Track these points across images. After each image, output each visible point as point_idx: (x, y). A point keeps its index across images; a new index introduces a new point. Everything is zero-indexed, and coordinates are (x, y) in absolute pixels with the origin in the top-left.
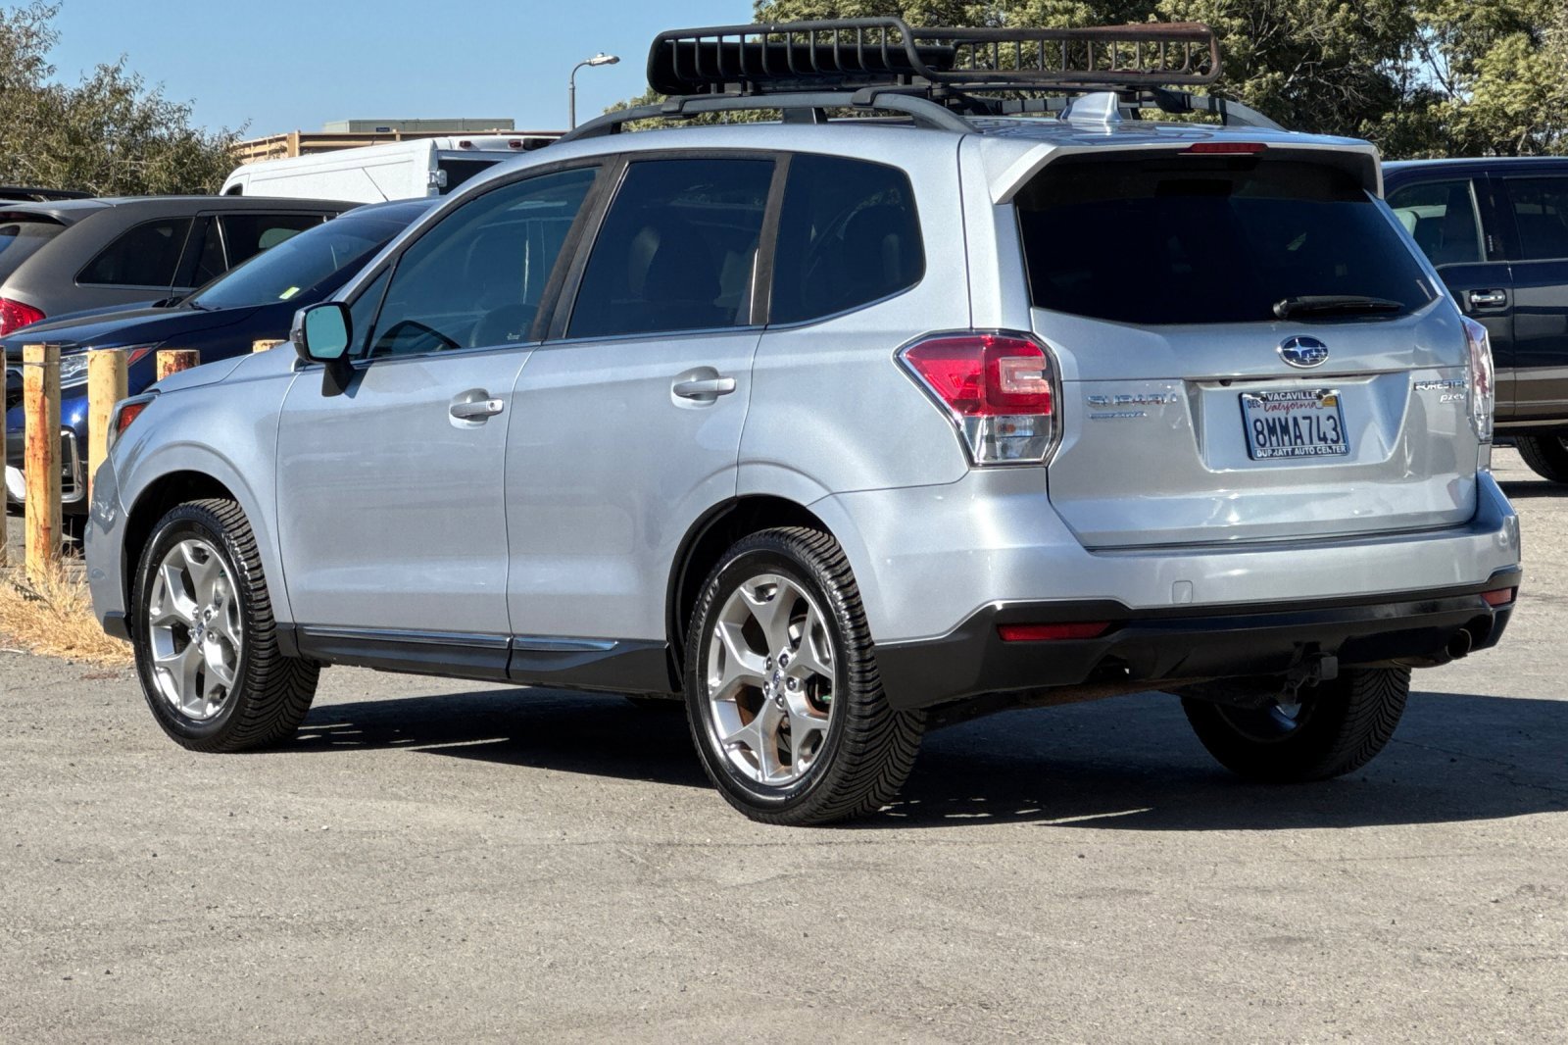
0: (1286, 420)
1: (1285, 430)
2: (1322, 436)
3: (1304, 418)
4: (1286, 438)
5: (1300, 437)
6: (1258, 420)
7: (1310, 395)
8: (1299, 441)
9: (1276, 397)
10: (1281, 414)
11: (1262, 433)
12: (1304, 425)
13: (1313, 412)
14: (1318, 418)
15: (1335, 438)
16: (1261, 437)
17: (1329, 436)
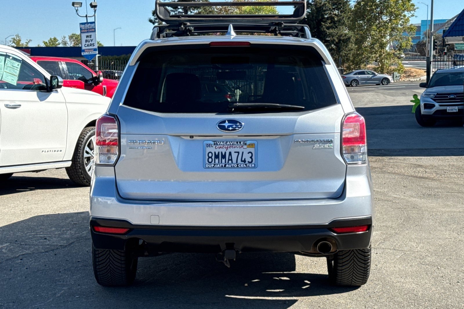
0: (225, 153)
1: (224, 157)
2: (243, 160)
3: (235, 152)
4: (223, 160)
5: (231, 160)
9: (222, 143)
10: (223, 151)
11: (211, 157)
12: (234, 156)
13: (241, 150)
14: (243, 153)
17: (247, 160)
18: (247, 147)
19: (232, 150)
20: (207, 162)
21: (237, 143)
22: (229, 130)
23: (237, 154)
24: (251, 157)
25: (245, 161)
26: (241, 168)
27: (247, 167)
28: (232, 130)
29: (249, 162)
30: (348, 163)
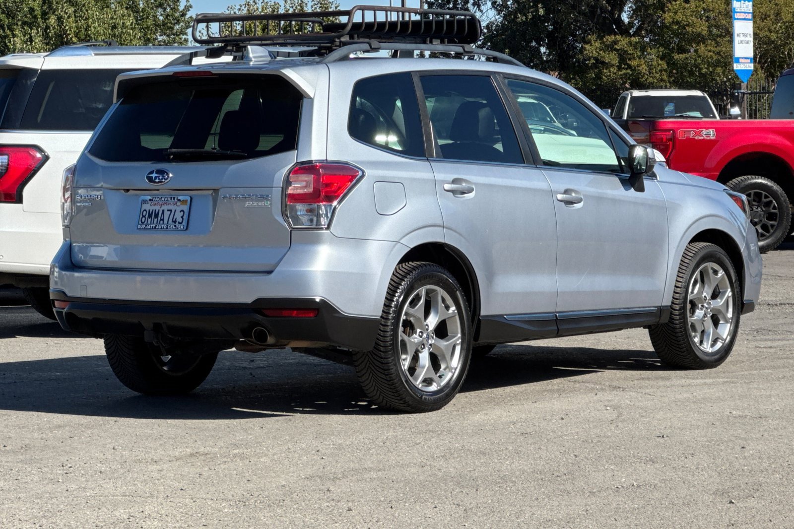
0: (159, 210)
1: (156, 216)
2: (174, 220)
3: (168, 210)
4: (156, 220)
5: (163, 220)
6: (145, 210)
7: (174, 199)
8: (162, 222)
9: (157, 199)
10: (157, 208)
11: (145, 217)
13: (173, 208)
14: (175, 211)
15: (180, 222)
16: (144, 218)
17: (177, 221)
18: (181, 204)
19: (165, 207)
20: (140, 222)
21: (171, 198)
22: (155, 182)
23: (169, 212)
24: (182, 217)
25: (175, 222)
26: (171, 230)
27: (177, 229)
28: (159, 182)
29: (179, 223)
30: (293, 227)
